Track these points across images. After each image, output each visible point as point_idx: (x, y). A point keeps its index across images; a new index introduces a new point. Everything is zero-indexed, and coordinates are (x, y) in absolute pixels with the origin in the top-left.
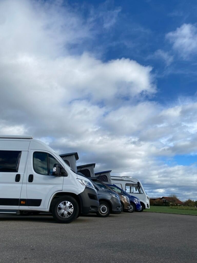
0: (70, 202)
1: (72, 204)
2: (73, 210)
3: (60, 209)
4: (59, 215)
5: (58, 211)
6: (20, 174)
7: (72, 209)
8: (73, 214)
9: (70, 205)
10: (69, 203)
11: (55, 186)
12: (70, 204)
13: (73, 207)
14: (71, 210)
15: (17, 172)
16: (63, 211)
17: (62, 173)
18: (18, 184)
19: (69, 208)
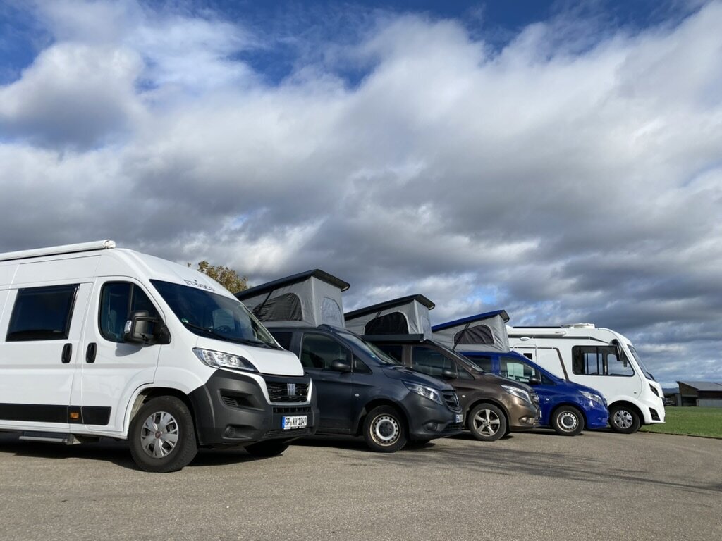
0: (171, 414)
1: (175, 421)
2: (177, 435)
3: (147, 432)
4: (144, 449)
5: (142, 439)
6: (71, 344)
7: (175, 433)
8: (176, 446)
9: (172, 422)
10: (169, 416)
11: (139, 370)
12: (172, 420)
13: (177, 429)
14: (173, 437)
15: (67, 338)
16: (151, 438)
17: (158, 334)
18: (67, 368)
19: (168, 431)
